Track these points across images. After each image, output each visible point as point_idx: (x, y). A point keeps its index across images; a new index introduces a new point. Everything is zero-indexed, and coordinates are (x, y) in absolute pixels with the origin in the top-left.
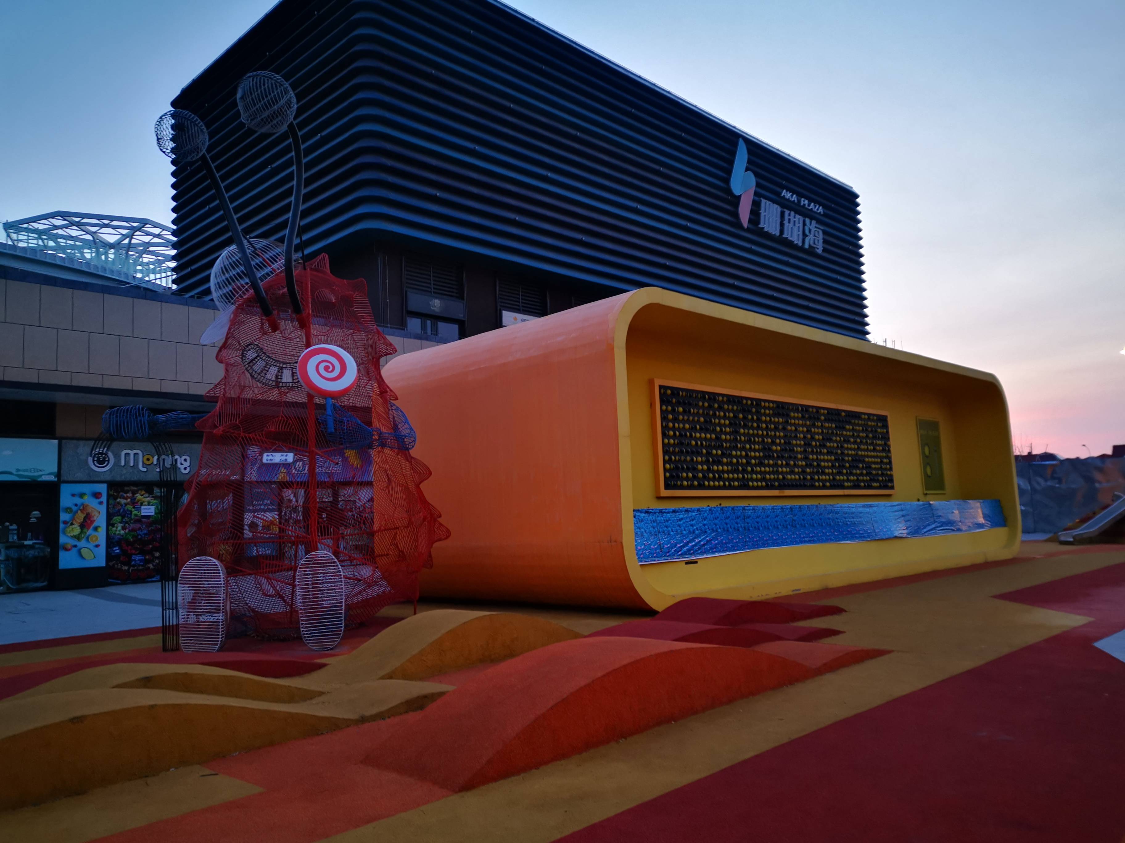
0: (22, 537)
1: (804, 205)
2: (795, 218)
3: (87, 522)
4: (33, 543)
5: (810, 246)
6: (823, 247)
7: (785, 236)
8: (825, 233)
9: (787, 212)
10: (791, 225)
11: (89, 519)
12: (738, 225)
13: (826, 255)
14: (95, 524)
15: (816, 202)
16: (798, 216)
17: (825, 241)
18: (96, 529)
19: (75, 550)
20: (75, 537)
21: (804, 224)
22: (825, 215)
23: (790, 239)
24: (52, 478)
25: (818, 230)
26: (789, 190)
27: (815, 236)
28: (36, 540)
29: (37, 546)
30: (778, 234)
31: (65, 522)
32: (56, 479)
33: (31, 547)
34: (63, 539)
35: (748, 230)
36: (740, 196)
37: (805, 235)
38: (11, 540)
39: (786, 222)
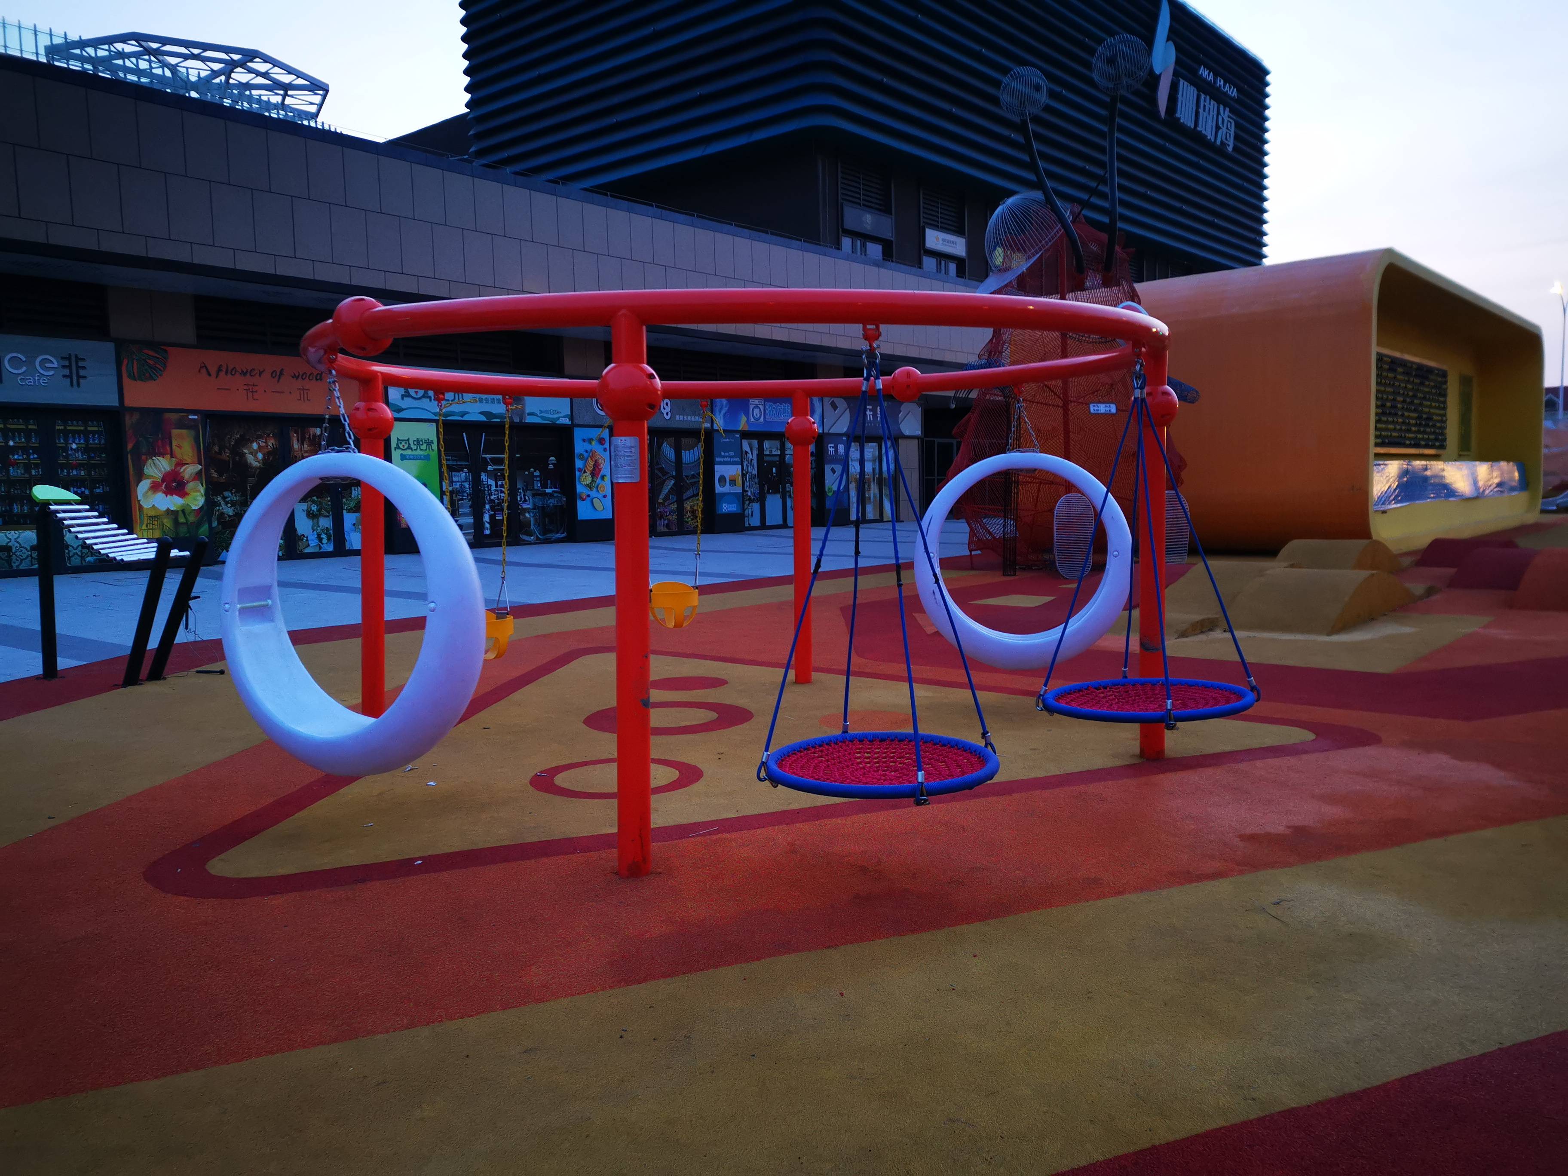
0: (545, 486)
1: (1220, 86)
2: (1210, 104)
3: (595, 472)
4: (553, 491)
5: (1222, 142)
6: (1234, 143)
7: (1199, 129)
8: (1237, 125)
9: (1203, 96)
10: (1205, 114)
11: (598, 468)
12: (1154, 114)
13: (1236, 155)
14: (602, 473)
15: (1231, 83)
16: (1213, 102)
17: (1236, 137)
18: (603, 478)
19: (588, 499)
20: (587, 485)
21: (1218, 113)
22: (1238, 101)
23: (1203, 132)
24: (567, 421)
25: (1231, 121)
26: (1207, 67)
27: (1227, 128)
28: (554, 488)
29: (556, 495)
30: (1192, 127)
31: (580, 470)
32: (570, 423)
33: (551, 495)
34: (579, 489)
35: (1165, 123)
36: (1160, 74)
37: (1218, 128)
38: (536, 488)
39: (1201, 110)
